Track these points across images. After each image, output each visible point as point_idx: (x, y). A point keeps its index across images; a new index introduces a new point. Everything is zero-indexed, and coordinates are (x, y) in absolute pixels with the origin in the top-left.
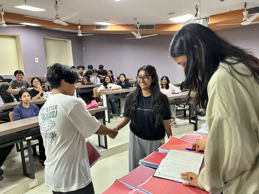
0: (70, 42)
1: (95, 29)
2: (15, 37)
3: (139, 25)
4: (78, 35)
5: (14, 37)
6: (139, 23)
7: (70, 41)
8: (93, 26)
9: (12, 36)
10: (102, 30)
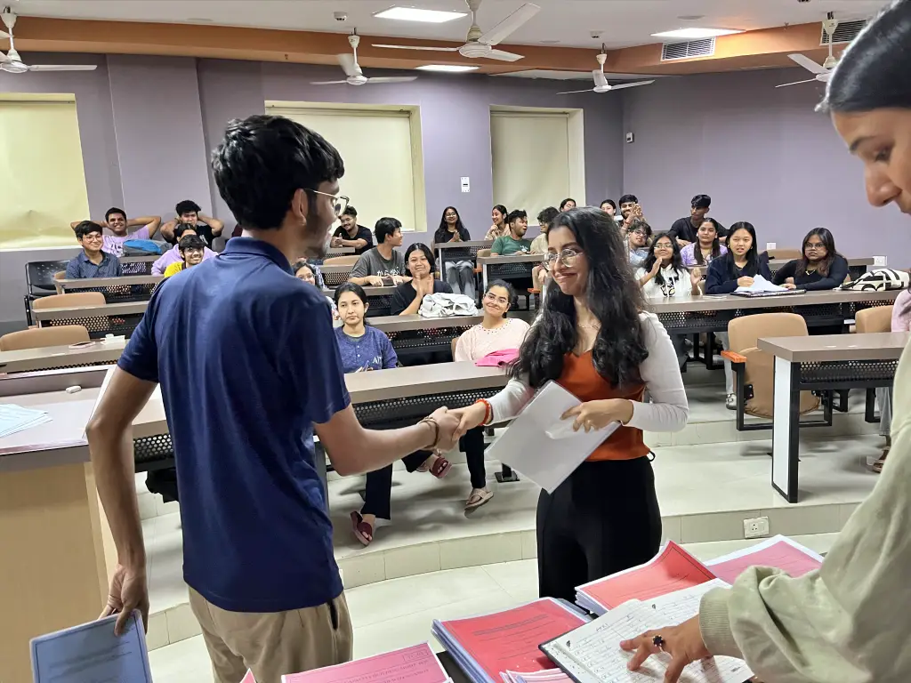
0: (578, 116)
1: (663, 60)
2: (408, 112)
3: (835, 22)
4: (595, 89)
5: (406, 113)
6: (834, 15)
7: (582, 110)
8: (655, 47)
9: (401, 112)
10: (687, 58)
